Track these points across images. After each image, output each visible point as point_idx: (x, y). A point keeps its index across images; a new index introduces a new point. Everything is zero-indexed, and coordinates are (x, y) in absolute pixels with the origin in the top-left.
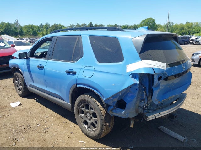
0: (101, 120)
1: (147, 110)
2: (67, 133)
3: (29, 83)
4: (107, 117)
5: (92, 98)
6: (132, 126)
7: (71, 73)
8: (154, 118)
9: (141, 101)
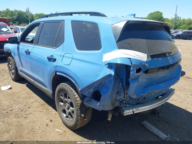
0: (77, 110)
1: (125, 103)
2: (46, 121)
3: (20, 68)
4: (83, 108)
5: (70, 87)
6: (109, 119)
7: (52, 59)
8: (132, 113)
9: (117, 94)
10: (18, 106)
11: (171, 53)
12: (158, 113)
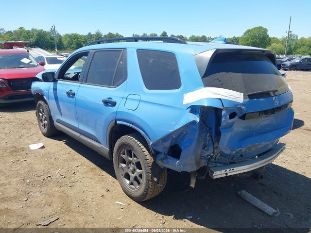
0: (147, 173)
1: (215, 162)
2: (101, 190)
3: (56, 117)
4: (156, 169)
5: (136, 141)
6: (193, 185)
7: (109, 103)
8: (225, 175)
9: (204, 148)
10: (58, 171)
11: (277, 91)
12: (262, 177)
